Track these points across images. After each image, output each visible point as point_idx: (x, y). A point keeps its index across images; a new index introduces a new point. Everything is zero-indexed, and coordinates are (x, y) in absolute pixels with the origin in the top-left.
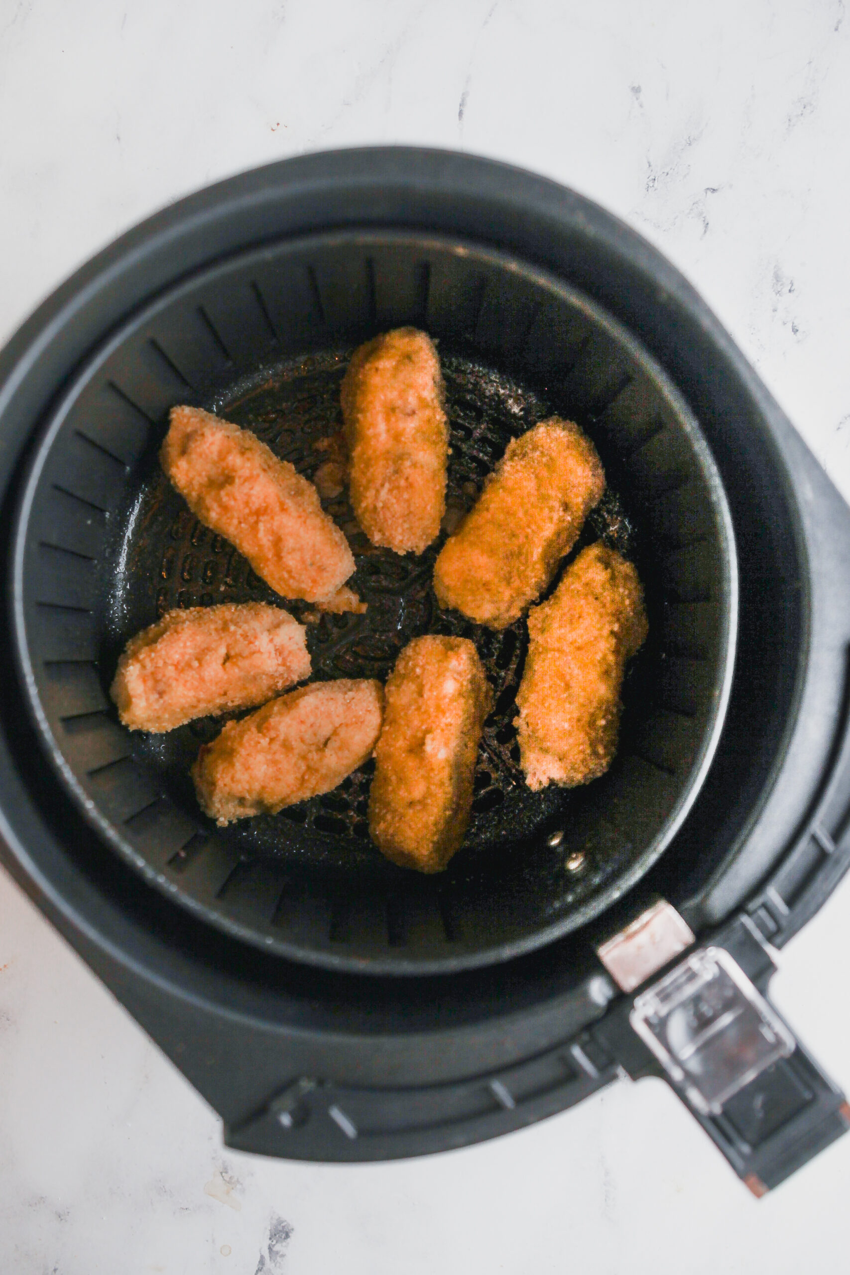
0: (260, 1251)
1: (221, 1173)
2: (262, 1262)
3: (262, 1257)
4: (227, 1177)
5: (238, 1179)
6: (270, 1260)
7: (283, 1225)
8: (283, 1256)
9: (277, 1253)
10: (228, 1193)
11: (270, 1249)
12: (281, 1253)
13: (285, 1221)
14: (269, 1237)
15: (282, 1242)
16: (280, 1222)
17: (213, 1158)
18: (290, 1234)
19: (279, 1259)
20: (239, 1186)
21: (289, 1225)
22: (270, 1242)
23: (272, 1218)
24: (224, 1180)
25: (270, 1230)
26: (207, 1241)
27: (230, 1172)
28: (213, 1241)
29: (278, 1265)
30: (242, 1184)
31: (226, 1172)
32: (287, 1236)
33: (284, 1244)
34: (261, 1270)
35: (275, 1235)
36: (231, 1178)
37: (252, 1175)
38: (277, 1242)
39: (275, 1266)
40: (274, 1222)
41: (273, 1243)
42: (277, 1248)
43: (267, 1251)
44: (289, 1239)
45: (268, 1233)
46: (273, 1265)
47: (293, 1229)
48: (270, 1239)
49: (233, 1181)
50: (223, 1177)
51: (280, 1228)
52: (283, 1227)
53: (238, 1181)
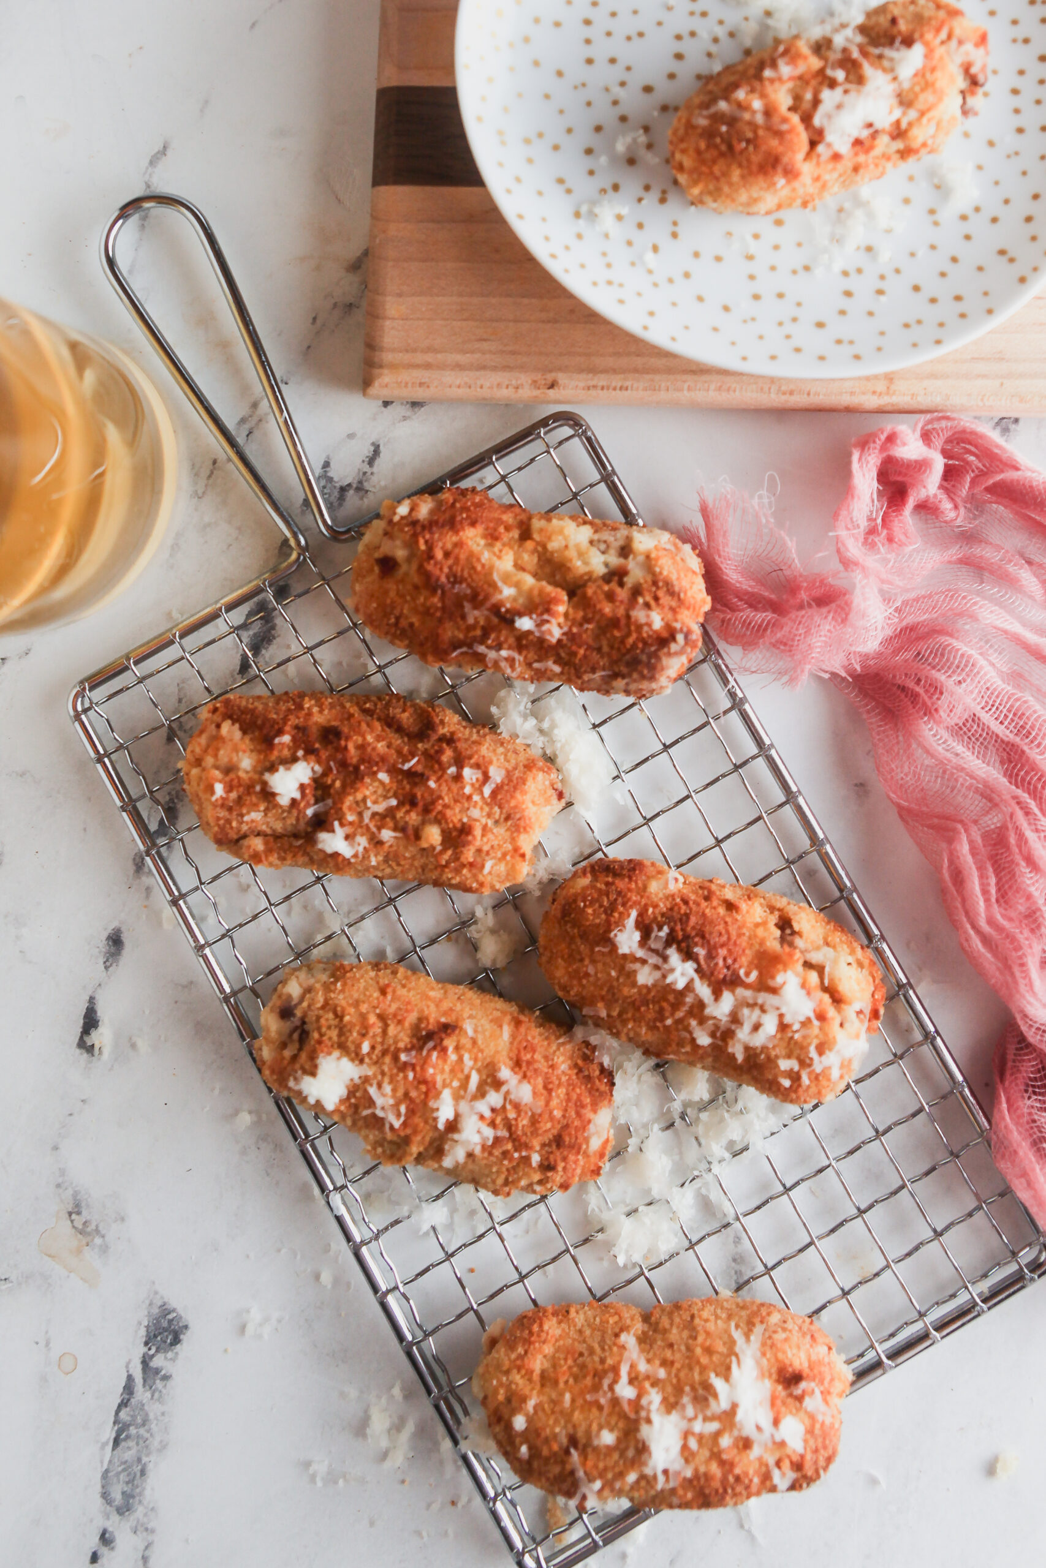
0: (127, 1367)
1: (70, 1214)
2: (129, 1388)
3: (130, 1378)
4: (79, 1221)
5: (97, 1226)
6: (144, 1386)
7: (170, 1317)
8: (166, 1378)
9: (157, 1371)
10: (79, 1251)
11: (145, 1362)
12: (163, 1373)
13: (174, 1310)
14: (144, 1340)
15: (166, 1351)
16: (165, 1310)
17: (58, 1186)
18: (182, 1337)
19: (159, 1384)
20: (98, 1241)
21: (181, 1318)
22: (145, 1349)
23: (151, 1304)
24: (74, 1227)
25: (147, 1327)
26: (37, 1343)
27: (84, 1213)
28: (47, 1344)
29: (157, 1395)
30: (103, 1237)
31: (79, 1213)
32: (176, 1341)
33: (170, 1355)
34: (126, 1405)
35: (155, 1336)
36: (85, 1223)
37: (123, 1219)
38: (157, 1351)
39: (153, 1396)
40: (156, 1311)
41: (152, 1352)
42: (158, 1362)
43: (139, 1367)
44: (178, 1346)
45: (143, 1332)
46: (148, 1394)
47: (186, 1327)
48: (146, 1344)
49: (89, 1229)
50: (72, 1221)
51: (165, 1324)
52: (170, 1321)
53: (97, 1231)
